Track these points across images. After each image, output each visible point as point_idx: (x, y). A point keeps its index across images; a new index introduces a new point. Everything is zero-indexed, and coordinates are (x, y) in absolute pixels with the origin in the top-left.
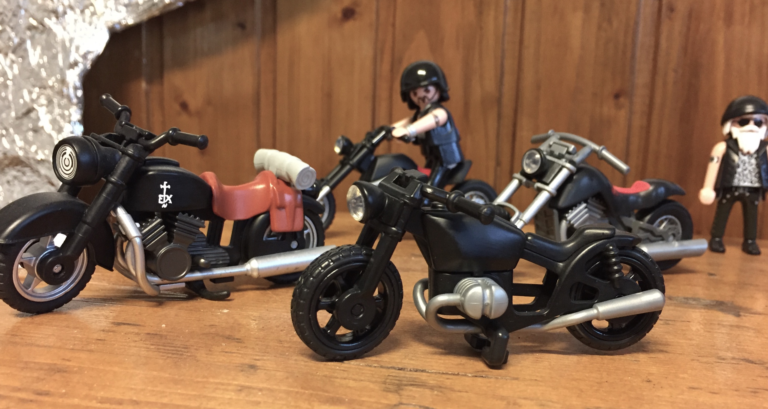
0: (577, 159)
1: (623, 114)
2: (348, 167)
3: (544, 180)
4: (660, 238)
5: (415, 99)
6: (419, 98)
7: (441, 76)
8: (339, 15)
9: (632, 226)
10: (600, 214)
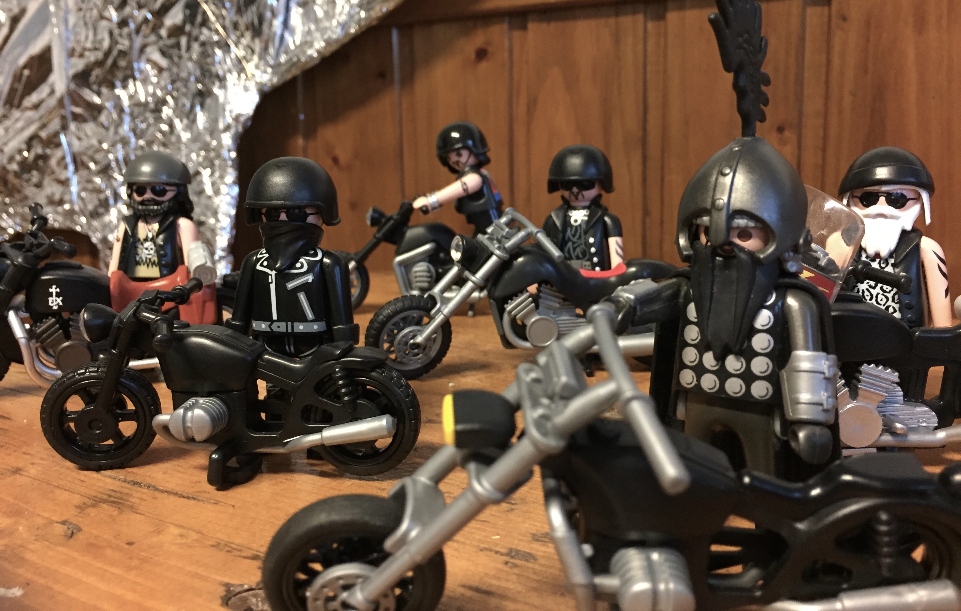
0: (509, 244)
3: (473, 268)
5: (451, 163)
6: (454, 163)
8: (473, 56)
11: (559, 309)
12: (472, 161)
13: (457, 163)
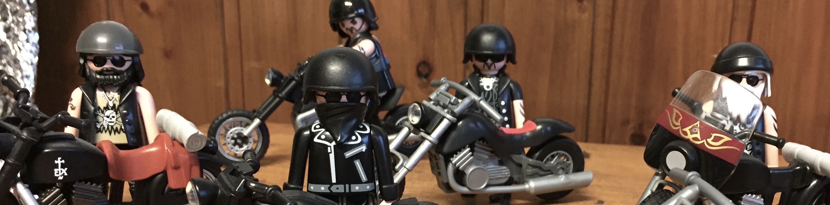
0: (457, 110)
2: (278, 99)
3: (427, 130)
4: (550, 172)
6: (347, 29)
7: (369, 7)
9: (523, 163)
11: (487, 159)
12: (364, 27)
13: (351, 29)
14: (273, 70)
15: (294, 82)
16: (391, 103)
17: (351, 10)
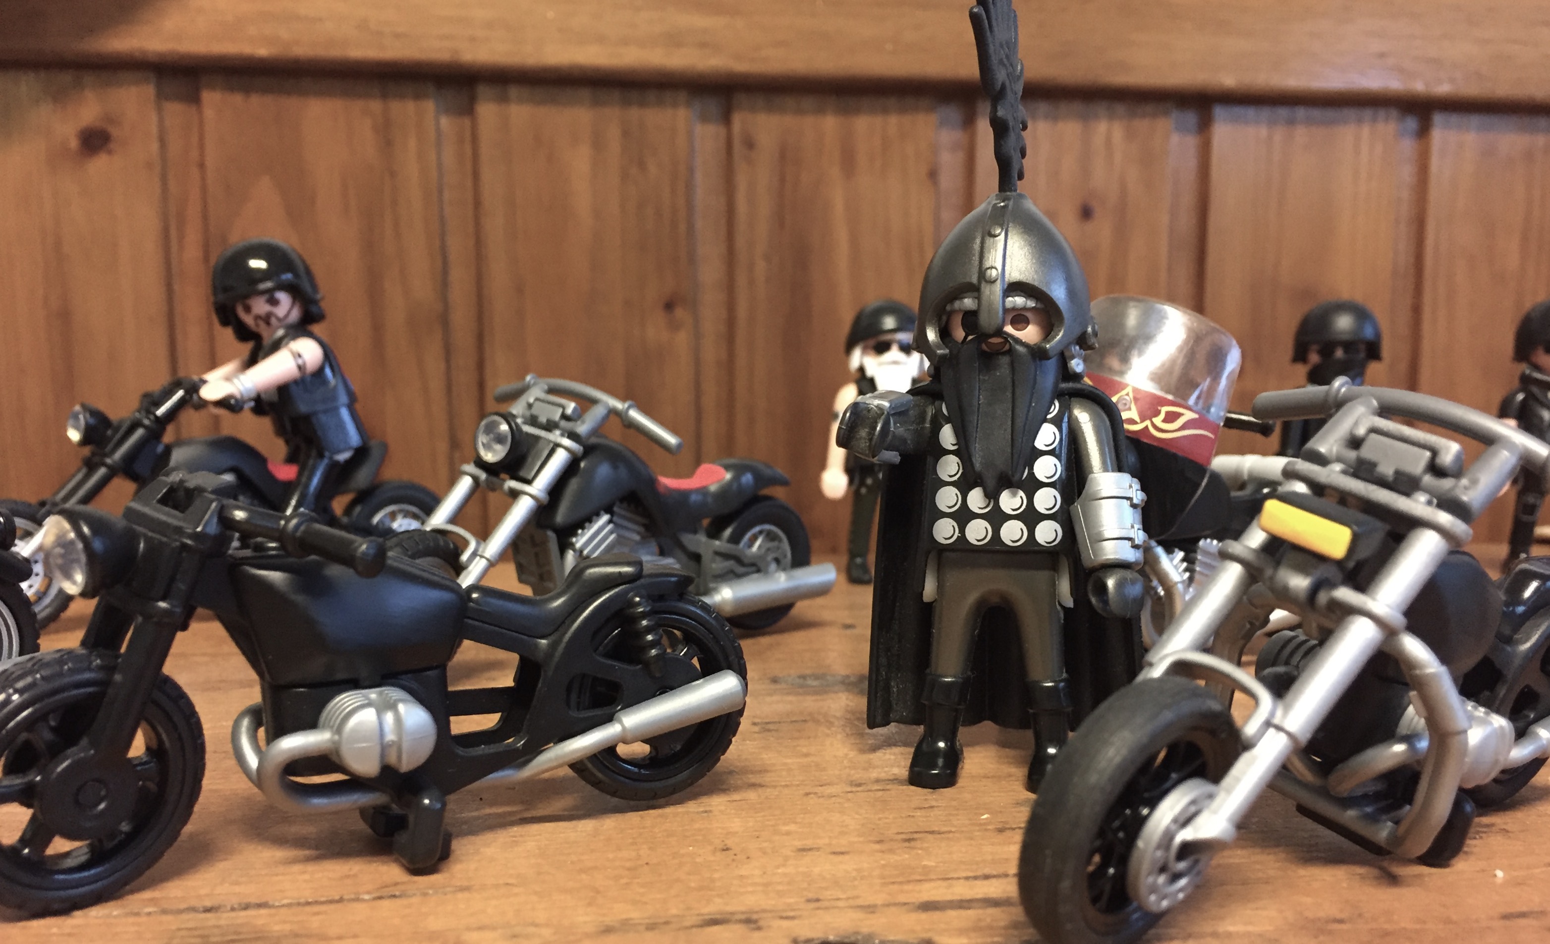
0: (583, 428)
1: (682, 339)
2: (102, 471)
3: (522, 473)
4: (754, 569)
5: (248, 320)
6: (257, 317)
7: (301, 269)
8: (74, 143)
9: (701, 551)
10: (639, 533)
12: (295, 315)
14: (84, 407)
15: (140, 432)
16: (362, 477)
17: (263, 275)
